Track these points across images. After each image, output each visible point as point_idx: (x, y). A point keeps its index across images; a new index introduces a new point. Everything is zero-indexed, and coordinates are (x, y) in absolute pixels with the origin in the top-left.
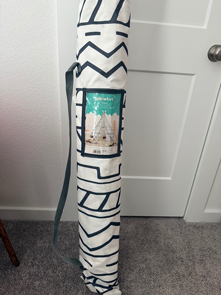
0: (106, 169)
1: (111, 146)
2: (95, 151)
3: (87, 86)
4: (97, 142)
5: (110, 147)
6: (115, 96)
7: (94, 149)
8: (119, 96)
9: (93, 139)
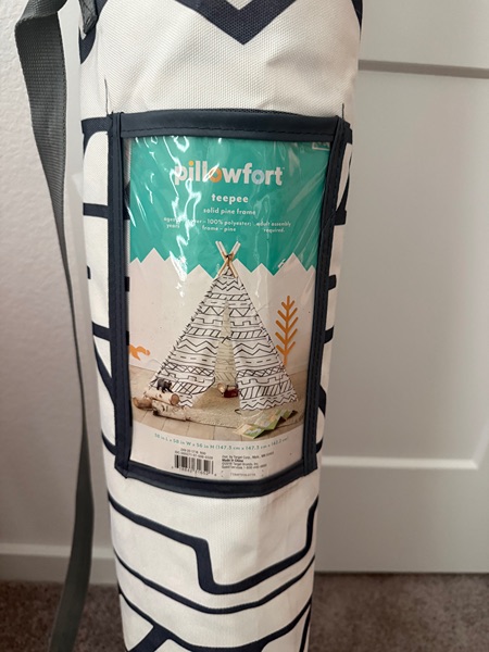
0: (241, 550)
1: (266, 433)
2: (182, 461)
3: (126, 98)
4: (194, 413)
5: (260, 442)
6: (292, 154)
7: (179, 447)
8: (318, 153)
9: (167, 396)
